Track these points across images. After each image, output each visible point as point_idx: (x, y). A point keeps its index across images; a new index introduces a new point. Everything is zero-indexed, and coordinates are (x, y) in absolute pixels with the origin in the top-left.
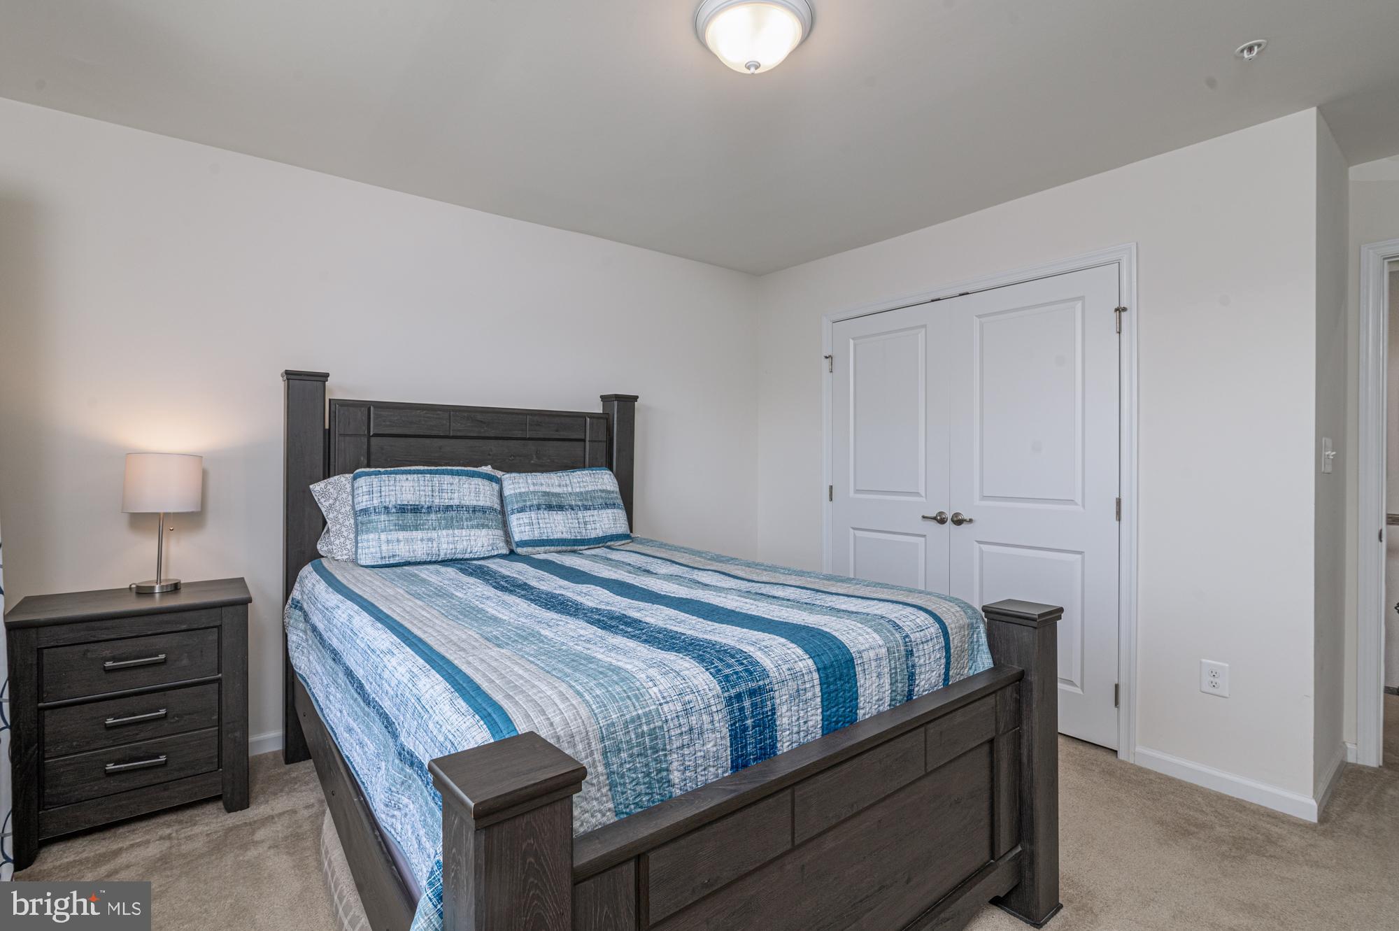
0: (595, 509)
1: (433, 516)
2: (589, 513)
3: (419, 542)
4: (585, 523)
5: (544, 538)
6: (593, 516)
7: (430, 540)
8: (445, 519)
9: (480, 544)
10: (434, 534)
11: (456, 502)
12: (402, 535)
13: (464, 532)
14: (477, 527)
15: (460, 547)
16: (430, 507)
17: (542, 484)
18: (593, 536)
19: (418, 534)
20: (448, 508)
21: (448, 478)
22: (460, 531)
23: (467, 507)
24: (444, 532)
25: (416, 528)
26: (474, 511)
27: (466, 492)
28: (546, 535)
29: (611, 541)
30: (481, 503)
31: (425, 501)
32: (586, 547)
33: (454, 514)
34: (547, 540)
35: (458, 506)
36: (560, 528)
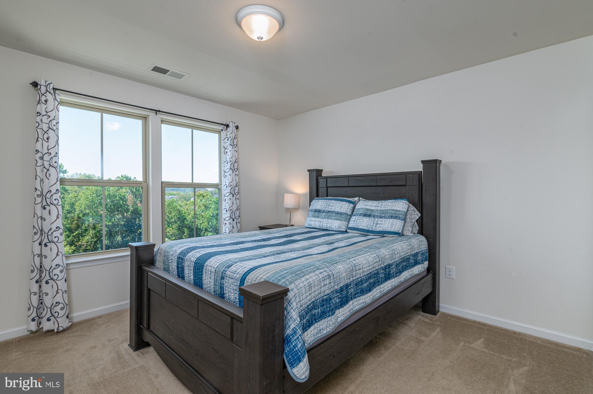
0: (385, 218)
1: (324, 214)
2: (381, 219)
3: (317, 222)
4: (377, 224)
5: (356, 227)
6: (382, 221)
7: (320, 222)
8: (327, 215)
9: (334, 226)
10: (322, 220)
11: (332, 210)
12: (313, 219)
13: (331, 221)
14: (336, 219)
15: (328, 225)
16: (324, 211)
17: (368, 205)
18: (378, 230)
19: (317, 219)
20: (329, 212)
21: (333, 201)
22: (330, 220)
23: (336, 212)
24: (325, 220)
25: (318, 217)
26: (337, 214)
27: (337, 206)
28: (357, 226)
29: (385, 234)
30: (341, 211)
31: (323, 209)
32: (373, 234)
33: (330, 214)
34: (357, 228)
35: (332, 211)
36: (364, 224)
